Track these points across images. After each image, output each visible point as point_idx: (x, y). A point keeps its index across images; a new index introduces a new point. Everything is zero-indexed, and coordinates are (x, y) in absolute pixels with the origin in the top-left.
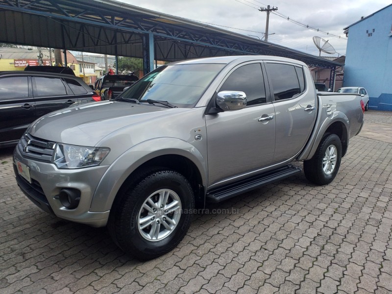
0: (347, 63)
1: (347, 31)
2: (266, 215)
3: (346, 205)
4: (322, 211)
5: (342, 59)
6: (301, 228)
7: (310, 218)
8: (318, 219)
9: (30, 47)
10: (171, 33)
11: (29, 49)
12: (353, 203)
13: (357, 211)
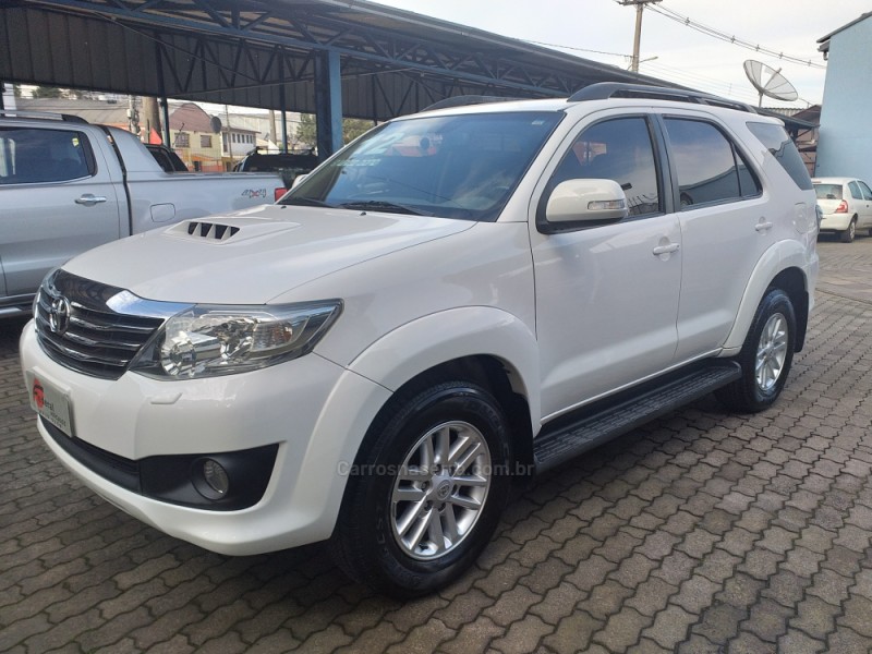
0: (825, 122)
1: (825, 44)
2: (575, 529)
3: (805, 502)
4: (734, 519)
5: (814, 113)
6: (667, 577)
7: (698, 543)
8: (721, 545)
9: (112, 96)
10: (386, 52)
11: (109, 102)
12: (823, 493)
13: (835, 520)
